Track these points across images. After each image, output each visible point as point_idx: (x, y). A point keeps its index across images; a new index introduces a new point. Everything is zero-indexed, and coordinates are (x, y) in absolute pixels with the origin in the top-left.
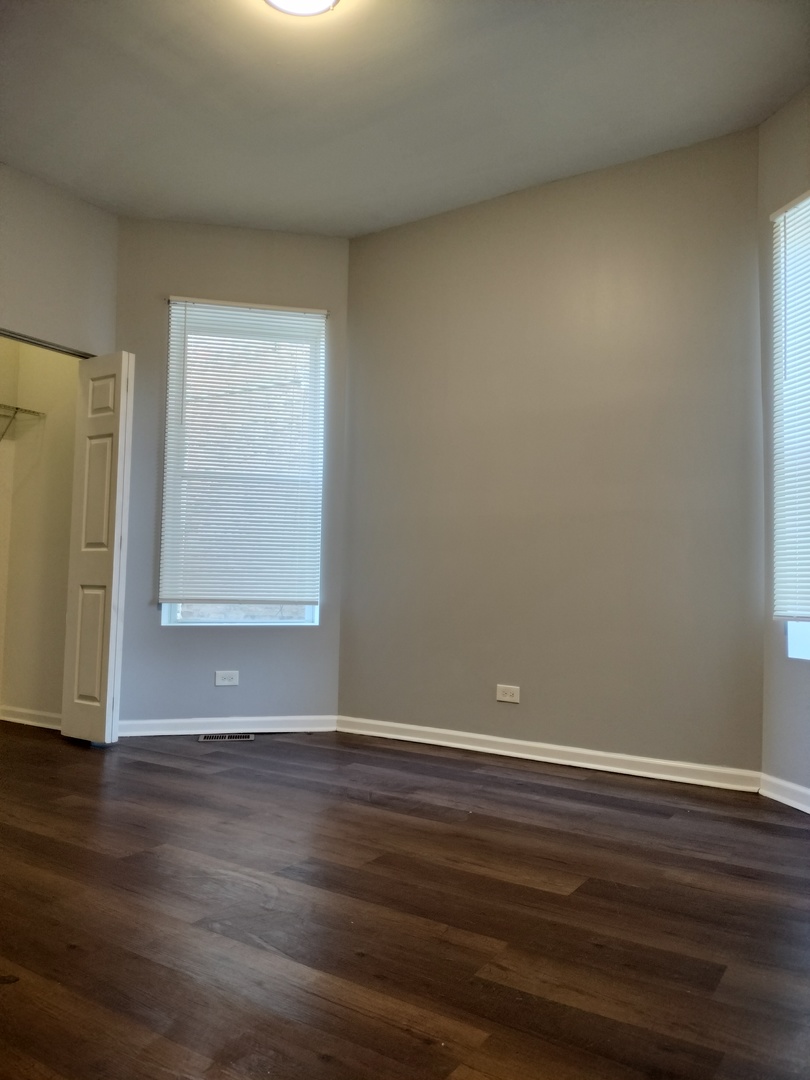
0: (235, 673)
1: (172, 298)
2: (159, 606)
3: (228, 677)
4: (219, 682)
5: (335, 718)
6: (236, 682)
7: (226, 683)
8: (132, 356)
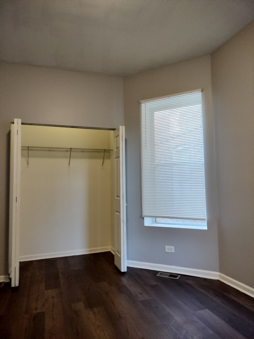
0: (173, 247)
1: (140, 101)
2: (143, 218)
3: (170, 249)
4: (167, 251)
5: (218, 273)
6: (173, 251)
7: (169, 251)
8: (124, 127)
